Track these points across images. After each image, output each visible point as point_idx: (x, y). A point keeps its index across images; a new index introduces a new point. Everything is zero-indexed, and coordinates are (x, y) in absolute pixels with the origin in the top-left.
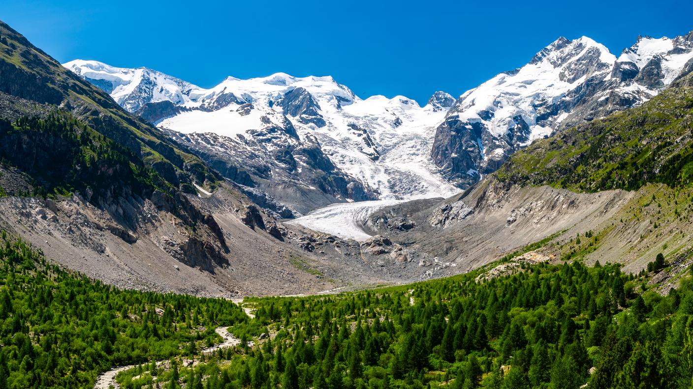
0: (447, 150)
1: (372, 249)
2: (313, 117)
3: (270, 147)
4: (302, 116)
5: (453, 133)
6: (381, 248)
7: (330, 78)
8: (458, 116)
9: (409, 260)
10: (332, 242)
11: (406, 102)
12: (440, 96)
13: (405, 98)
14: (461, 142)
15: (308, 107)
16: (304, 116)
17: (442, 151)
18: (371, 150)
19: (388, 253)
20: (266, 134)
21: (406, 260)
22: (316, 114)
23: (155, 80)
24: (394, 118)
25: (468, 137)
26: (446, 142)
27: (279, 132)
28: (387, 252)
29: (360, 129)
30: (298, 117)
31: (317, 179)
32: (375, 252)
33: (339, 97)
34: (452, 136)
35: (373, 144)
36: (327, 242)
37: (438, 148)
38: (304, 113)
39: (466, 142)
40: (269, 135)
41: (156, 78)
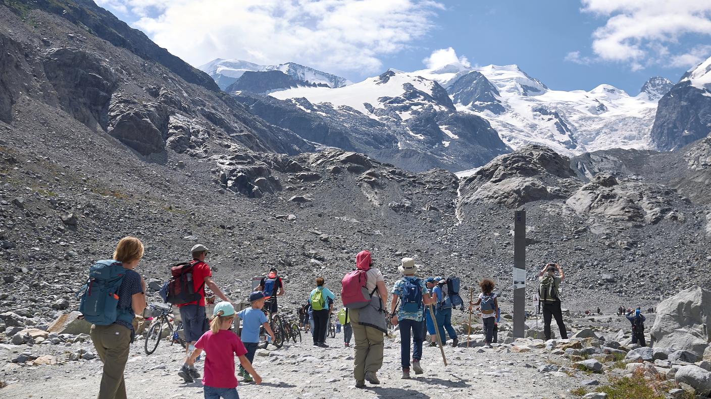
0: (675, 127)
1: (495, 187)
2: (489, 103)
3: (406, 116)
4: (476, 103)
5: (684, 103)
6: (529, 181)
7: (515, 66)
8: (689, 82)
9: (649, 215)
10: (358, 171)
11: (612, 91)
12: (657, 82)
13: (611, 87)
14: (697, 114)
15: (482, 92)
16: (477, 103)
17: (668, 129)
18: (566, 138)
19: (561, 196)
20: (403, 101)
21: (636, 214)
22: (493, 99)
23: (302, 76)
24: (597, 104)
25: (707, 108)
26: (674, 116)
27: (422, 97)
28: (556, 196)
29: (550, 113)
30: (470, 105)
31: (473, 156)
32: (508, 195)
33: (526, 86)
34: (682, 107)
35: (568, 130)
36: (336, 171)
37: (662, 126)
38: (478, 99)
39: (704, 115)
40: (407, 101)
41: (303, 74)
